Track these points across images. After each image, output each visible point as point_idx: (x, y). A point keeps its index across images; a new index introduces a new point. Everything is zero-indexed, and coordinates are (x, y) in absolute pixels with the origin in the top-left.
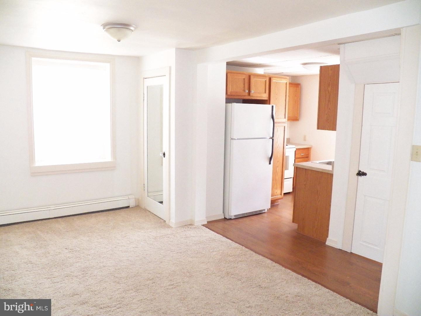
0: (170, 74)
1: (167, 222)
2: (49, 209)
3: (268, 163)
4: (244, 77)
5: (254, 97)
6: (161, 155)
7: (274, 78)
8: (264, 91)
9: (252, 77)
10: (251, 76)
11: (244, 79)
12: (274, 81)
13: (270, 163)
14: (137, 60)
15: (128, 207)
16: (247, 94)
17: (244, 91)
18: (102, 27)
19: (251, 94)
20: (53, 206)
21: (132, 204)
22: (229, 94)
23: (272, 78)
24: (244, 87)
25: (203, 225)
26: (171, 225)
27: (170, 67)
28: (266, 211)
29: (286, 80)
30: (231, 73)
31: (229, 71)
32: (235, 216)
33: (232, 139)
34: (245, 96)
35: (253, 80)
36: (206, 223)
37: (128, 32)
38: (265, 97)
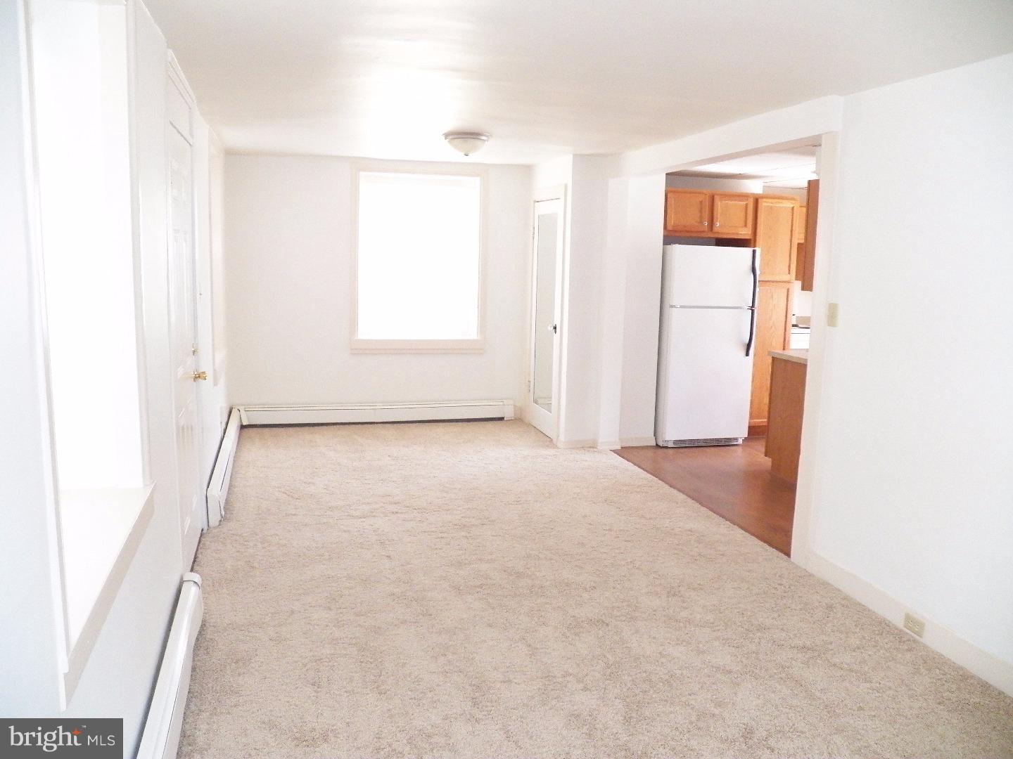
0: (566, 196)
1: (554, 440)
2: (374, 407)
3: (744, 353)
4: (701, 198)
5: (722, 233)
6: (549, 328)
7: (764, 200)
8: (742, 223)
9: (717, 199)
10: (715, 196)
11: (701, 202)
12: (765, 204)
13: (747, 354)
14: (527, 170)
15: (501, 419)
16: (706, 229)
17: (701, 222)
18: (443, 138)
19: (715, 229)
20: (381, 404)
21: (508, 413)
22: (669, 228)
23: (760, 200)
24: (701, 217)
25: (615, 451)
26: (559, 445)
27: (566, 186)
28: (740, 441)
29: (793, 202)
30: (675, 192)
31: (670, 189)
32: (675, 442)
33: (672, 306)
34: (704, 232)
35: (719, 205)
36: (619, 447)
37: (478, 142)
38: (745, 233)
